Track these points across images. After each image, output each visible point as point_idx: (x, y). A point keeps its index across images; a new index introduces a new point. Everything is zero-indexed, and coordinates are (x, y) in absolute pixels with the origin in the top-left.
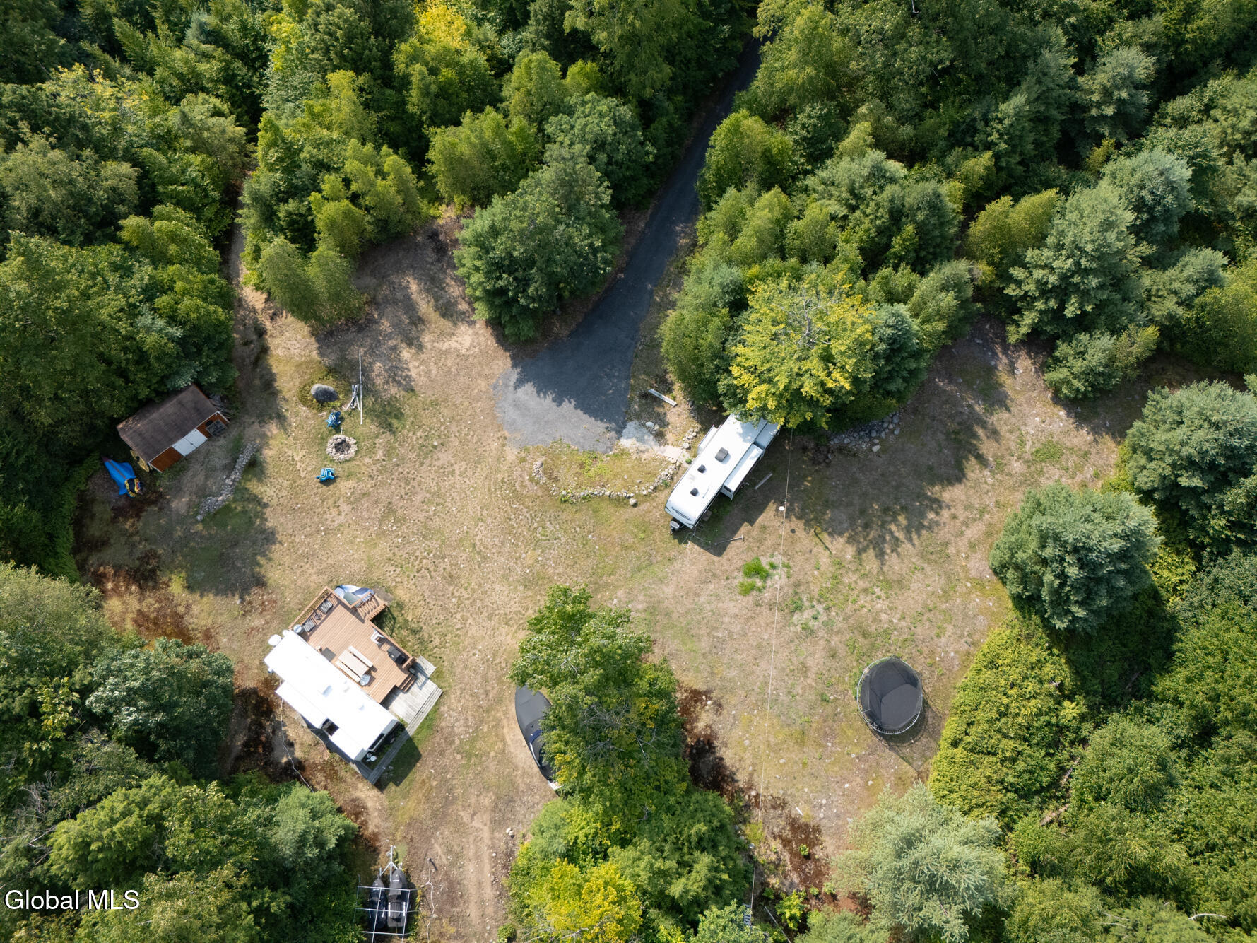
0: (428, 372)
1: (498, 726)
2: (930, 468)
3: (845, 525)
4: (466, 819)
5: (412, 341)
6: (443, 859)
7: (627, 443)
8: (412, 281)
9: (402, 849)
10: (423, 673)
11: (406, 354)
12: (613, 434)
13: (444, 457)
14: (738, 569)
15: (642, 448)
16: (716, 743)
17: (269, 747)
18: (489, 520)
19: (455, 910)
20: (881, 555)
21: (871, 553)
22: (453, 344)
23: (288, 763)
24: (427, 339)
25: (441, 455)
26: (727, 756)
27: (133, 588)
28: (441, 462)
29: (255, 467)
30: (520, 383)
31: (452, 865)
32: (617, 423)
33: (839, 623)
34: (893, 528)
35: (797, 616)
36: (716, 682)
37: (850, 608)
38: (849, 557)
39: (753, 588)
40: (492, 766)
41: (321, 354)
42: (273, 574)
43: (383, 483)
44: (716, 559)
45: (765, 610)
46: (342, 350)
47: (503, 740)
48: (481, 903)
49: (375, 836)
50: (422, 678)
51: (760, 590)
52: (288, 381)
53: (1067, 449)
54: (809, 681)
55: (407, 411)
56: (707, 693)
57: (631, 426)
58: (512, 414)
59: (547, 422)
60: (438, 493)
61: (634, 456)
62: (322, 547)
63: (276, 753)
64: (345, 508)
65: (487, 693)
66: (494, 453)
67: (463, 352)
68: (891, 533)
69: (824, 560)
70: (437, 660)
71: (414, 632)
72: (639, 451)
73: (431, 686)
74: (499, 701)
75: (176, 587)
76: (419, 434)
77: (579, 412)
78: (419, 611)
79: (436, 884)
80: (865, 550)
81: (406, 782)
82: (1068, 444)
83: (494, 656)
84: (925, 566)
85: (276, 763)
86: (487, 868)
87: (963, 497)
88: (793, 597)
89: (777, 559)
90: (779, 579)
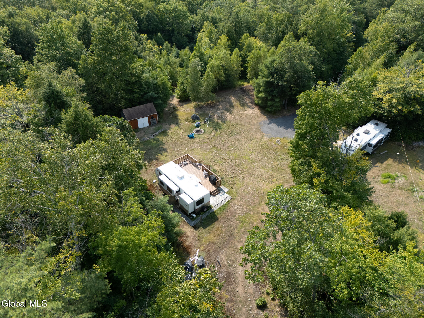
0: (235, 118)
5: (229, 111)
6: (225, 262)
8: (232, 97)
11: (226, 113)
22: (245, 112)
25: (237, 136)
30: (270, 123)
39: (388, 182)
43: (213, 140)
45: (397, 190)
46: (204, 111)
50: (222, 192)
51: (392, 183)
58: (267, 130)
60: (235, 145)
64: (197, 145)
65: (253, 201)
66: (259, 138)
67: (249, 114)
70: (230, 188)
73: (226, 196)
76: (229, 131)
79: (220, 273)
88: (411, 187)
89: (399, 175)
90: (401, 180)
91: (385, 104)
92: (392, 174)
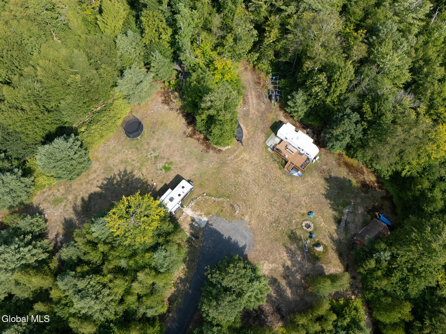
0: (279, 254)
1: (248, 133)
2: (100, 198)
3: (135, 181)
4: (256, 112)
5: (287, 268)
6: (262, 104)
7: (205, 219)
8: (290, 295)
9: (273, 107)
10: (271, 149)
11: (289, 263)
12: (210, 223)
13: (270, 219)
14: (172, 170)
15: (200, 216)
16: (186, 124)
17: (314, 133)
18: (254, 194)
19: (258, 93)
20: (125, 171)
21: (128, 172)
22: (270, 265)
23: (307, 129)
24: (281, 269)
25: (272, 219)
26: (183, 121)
27: (368, 183)
28: (272, 217)
29: (338, 221)
30: (244, 247)
31: (260, 103)
32: (208, 227)
33: (144, 152)
34: (119, 179)
35: (157, 155)
36: (184, 139)
37: (140, 156)
38: (136, 171)
39: (169, 164)
40: (250, 124)
41: (322, 267)
42: (323, 182)
43: (291, 210)
44: (179, 174)
45: (166, 157)
46: (314, 267)
47: (247, 130)
48: (251, 95)
49: (281, 110)
50: (271, 147)
51: (167, 163)
52: (333, 256)
53: (50, 202)
54: (157, 137)
55: (286, 238)
56: (187, 136)
57: (203, 225)
58: (247, 234)
59: (234, 230)
60: (271, 205)
61: (203, 213)
62: (309, 190)
63: (311, 131)
64: (303, 203)
65: (252, 141)
66: (253, 219)
67: (266, 262)
68: (120, 177)
69: (144, 171)
70: (268, 152)
71: (275, 160)
72: (201, 215)
73: (269, 144)
74: (248, 139)
75: (354, 181)
76: (280, 229)
77: (222, 233)
78: (274, 166)
79: (263, 99)
80: (130, 173)
81: (274, 122)
82: (49, 204)
83: (250, 152)
84: (112, 167)
85: (310, 129)
86: (250, 101)
87: (92, 188)
90: (160, 166)
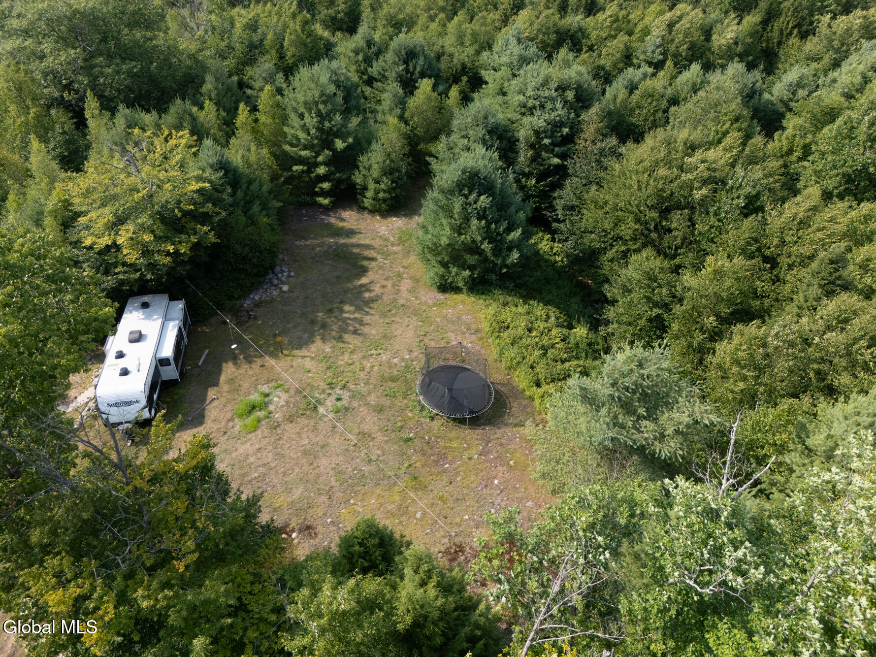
14: (231, 420)
33: (363, 389)
35: (321, 410)
37: (362, 375)
38: (328, 350)
39: (258, 421)
44: (201, 428)
45: (286, 426)
51: (267, 417)
54: (379, 439)
68: (348, 318)
69: (310, 364)
84: (393, 319)
87: (378, 276)
88: (304, 401)
89: (265, 389)
90: (279, 399)
91: (131, 255)
92: (252, 397)
